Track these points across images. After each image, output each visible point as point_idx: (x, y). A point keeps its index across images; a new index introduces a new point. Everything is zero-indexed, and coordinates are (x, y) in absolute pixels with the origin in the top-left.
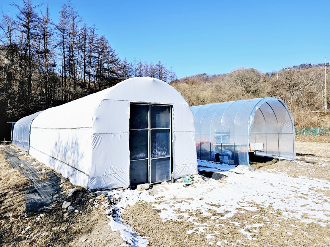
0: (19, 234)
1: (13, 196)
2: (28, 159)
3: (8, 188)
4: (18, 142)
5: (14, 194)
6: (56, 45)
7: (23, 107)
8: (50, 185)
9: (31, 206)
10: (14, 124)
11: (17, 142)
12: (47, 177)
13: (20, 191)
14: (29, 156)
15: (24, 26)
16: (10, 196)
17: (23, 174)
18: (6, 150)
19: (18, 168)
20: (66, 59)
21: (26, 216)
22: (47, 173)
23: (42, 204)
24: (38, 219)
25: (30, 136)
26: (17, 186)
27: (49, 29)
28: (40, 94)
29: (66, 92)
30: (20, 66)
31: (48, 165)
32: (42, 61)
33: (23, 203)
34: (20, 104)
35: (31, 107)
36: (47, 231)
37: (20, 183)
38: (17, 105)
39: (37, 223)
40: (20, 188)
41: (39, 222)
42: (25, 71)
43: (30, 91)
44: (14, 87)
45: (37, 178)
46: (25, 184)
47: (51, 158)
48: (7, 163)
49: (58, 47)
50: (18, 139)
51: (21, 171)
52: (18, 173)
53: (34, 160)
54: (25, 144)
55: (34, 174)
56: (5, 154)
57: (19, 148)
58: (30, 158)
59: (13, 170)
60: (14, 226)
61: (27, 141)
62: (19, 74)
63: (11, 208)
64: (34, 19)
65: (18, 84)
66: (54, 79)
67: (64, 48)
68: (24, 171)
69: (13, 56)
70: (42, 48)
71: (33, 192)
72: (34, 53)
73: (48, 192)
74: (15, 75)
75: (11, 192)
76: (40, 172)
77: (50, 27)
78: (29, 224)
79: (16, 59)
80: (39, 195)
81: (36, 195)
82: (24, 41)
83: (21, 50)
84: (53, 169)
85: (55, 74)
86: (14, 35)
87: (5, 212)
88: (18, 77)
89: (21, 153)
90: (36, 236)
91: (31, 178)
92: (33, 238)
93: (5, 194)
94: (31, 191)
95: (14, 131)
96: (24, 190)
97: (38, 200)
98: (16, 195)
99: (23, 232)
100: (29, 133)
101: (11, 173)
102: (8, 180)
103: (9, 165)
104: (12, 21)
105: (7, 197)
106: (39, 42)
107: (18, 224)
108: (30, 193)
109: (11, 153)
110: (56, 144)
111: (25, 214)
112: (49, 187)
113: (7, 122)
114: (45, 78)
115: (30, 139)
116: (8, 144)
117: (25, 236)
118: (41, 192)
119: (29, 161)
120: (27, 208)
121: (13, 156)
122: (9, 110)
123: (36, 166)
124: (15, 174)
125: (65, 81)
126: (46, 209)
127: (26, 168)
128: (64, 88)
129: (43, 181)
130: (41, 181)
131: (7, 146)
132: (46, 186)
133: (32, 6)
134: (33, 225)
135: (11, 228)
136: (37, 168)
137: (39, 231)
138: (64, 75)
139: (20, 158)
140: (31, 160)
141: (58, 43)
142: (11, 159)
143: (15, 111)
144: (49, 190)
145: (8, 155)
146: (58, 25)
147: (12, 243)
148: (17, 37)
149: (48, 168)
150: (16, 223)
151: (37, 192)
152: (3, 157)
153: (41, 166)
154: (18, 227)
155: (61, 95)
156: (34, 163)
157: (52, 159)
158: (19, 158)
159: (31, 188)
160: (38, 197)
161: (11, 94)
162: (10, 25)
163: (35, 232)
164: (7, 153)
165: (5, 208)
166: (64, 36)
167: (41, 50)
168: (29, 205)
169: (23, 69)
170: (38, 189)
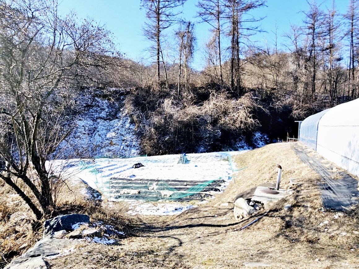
0: (318, 225)
1: (308, 188)
2: (316, 156)
3: (302, 181)
4: (305, 140)
5: (309, 187)
6: (343, 36)
7: (307, 107)
8: (345, 185)
9: (327, 202)
10: (301, 123)
11: (303, 140)
12: (340, 177)
13: (314, 185)
14: (317, 154)
15: (310, 28)
16: (305, 188)
17: (314, 170)
18: (295, 146)
19: (308, 163)
20: (355, 49)
21: (323, 210)
22: (340, 173)
23: (339, 204)
24: (336, 217)
25: (317, 135)
26: (310, 181)
27: (335, 22)
28: (324, 93)
29: (353, 85)
30: (305, 68)
31: (339, 165)
32: (327, 58)
33: (319, 197)
34: (305, 104)
35: (315, 106)
36: (348, 232)
37: (313, 178)
38: (302, 106)
39: (336, 220)
40: (313, 183)
41: (337, 220)
42: (310, 72)
43: (314, 90)
44: (300, 89)
45: (329, 176)
46: (318, 180)
47: (343, 158)
48: (297, 158)
49: (346, 38)
50: (305, 137)
51: (312, 167)
52: (309, 168)
53: (323, 158)
54: (313, 142)
55: (325, 172)
56: (295, 150)
57: (306, 145)
58: (318, 156)
59: (304, 165)
60: (313, 216)
61: (314, 139)
62: (304, 76)
63: (308, 199)
64: (319, 18)
65: (303, 86)
66: (339, 74)
67: (352, 37)
68: (315, 167)
69: (298, 61)
70: (327, 45)
71: (327, 189)
72: (319, 52)
73: (344, 192)
74: (301, 77)
75: (306, 185)
76: (331, 170)
77: (336, 20)
78: (327, 218)
79: (302, 62)
80: (334, 193)
81: (330, 193)
82: (310, 43)
83: (306, 53)
84: (346, 169)
85: (341, 68)
86: (300, 40)
87: (303, 201)
88: (303, 79)
89: (309, 150)
90: (335, 232)
91: (323, 175)
92: (333, 234)
93: (300, 185)
94: (324, 187)
95: (300, 130)
96: (318, 185)
97: (334, 198)
98: (310, 188)
99: (321, 224)
100: (317, 131)
101: (302, 167)
102: (301, 173)
103: (300, 160)
104: (299, 27)
105: (302, 188)
106: (324, 39)
107: (316, 216)
108: (323, 189)
109: (299, 150)
110: (350, 143)
111: (322, 208)
112: (344, 187)
113: (295, 121)
114: (329, 75)
115: (317, 137)
116: (295, 140)
117: (324, 229)
118: (336, 191)
119: (318, 158)
120: (324, 203)
121: (302, 152)
122: (295, 110)
123: (325, 164)
124: (306, 169)
125: (353, 74)
126: (345, 209)
127: (316, 165)
128: (351, 81)
129: (335, 180)
130: (333, 179)
131: (295, 143)
132: (340, 186)
133: (318, 5)
134: (332, 221)
135: (310, 217)
136: (327, 166)
137: (338, 229)
138: (352, 67)
139: (309, 155)
140: (319, 158)
141: (345, 33)
142: (301, 155)
143: (301, 111)
144: (344, 191)
145: (297, 152)
146: (345, 13)
147: (311, 231)
148: (303, 41)
149: (339, 168)
150: (314, 213)
151: (332, 190)
152: (294, 153)
153: (331, 164)
154: (316, 218)
155: (348, 90)
156: (323, 161)
157: (345, 159)
158: (307, 154)
159: (324, 184)
160: (334, 196)
161: (296, 96)
162: (296, 32)
163: (335, 229)
164: (296, 149)
165: (303, 198)
166: (352, 23)
167: (325, 47)
168: (326, 200)
169: (308, 71)
170: (332, 187)
